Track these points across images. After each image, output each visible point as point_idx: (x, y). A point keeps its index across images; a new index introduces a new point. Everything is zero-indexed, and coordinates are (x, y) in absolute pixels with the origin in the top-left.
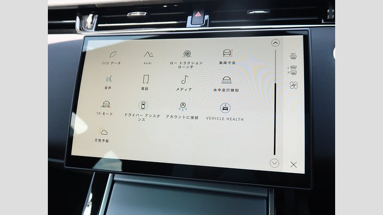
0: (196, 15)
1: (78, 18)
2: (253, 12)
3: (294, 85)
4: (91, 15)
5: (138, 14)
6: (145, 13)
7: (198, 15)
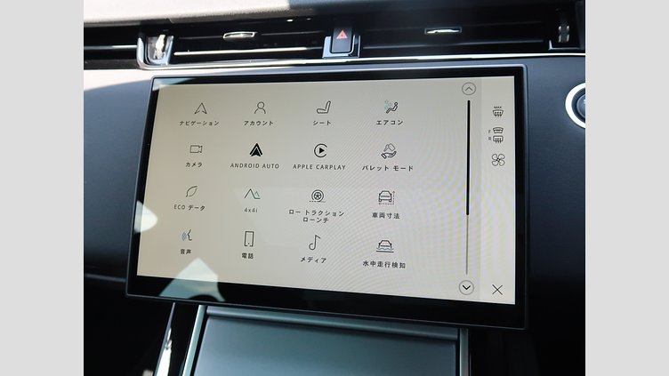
0: (339, 37)
1: (140, 41)
2: (434, 32)
3: (498, 160)
4: (162, 37)
5: (241, 35)
6: (254, 33)
7: (342, 36)
